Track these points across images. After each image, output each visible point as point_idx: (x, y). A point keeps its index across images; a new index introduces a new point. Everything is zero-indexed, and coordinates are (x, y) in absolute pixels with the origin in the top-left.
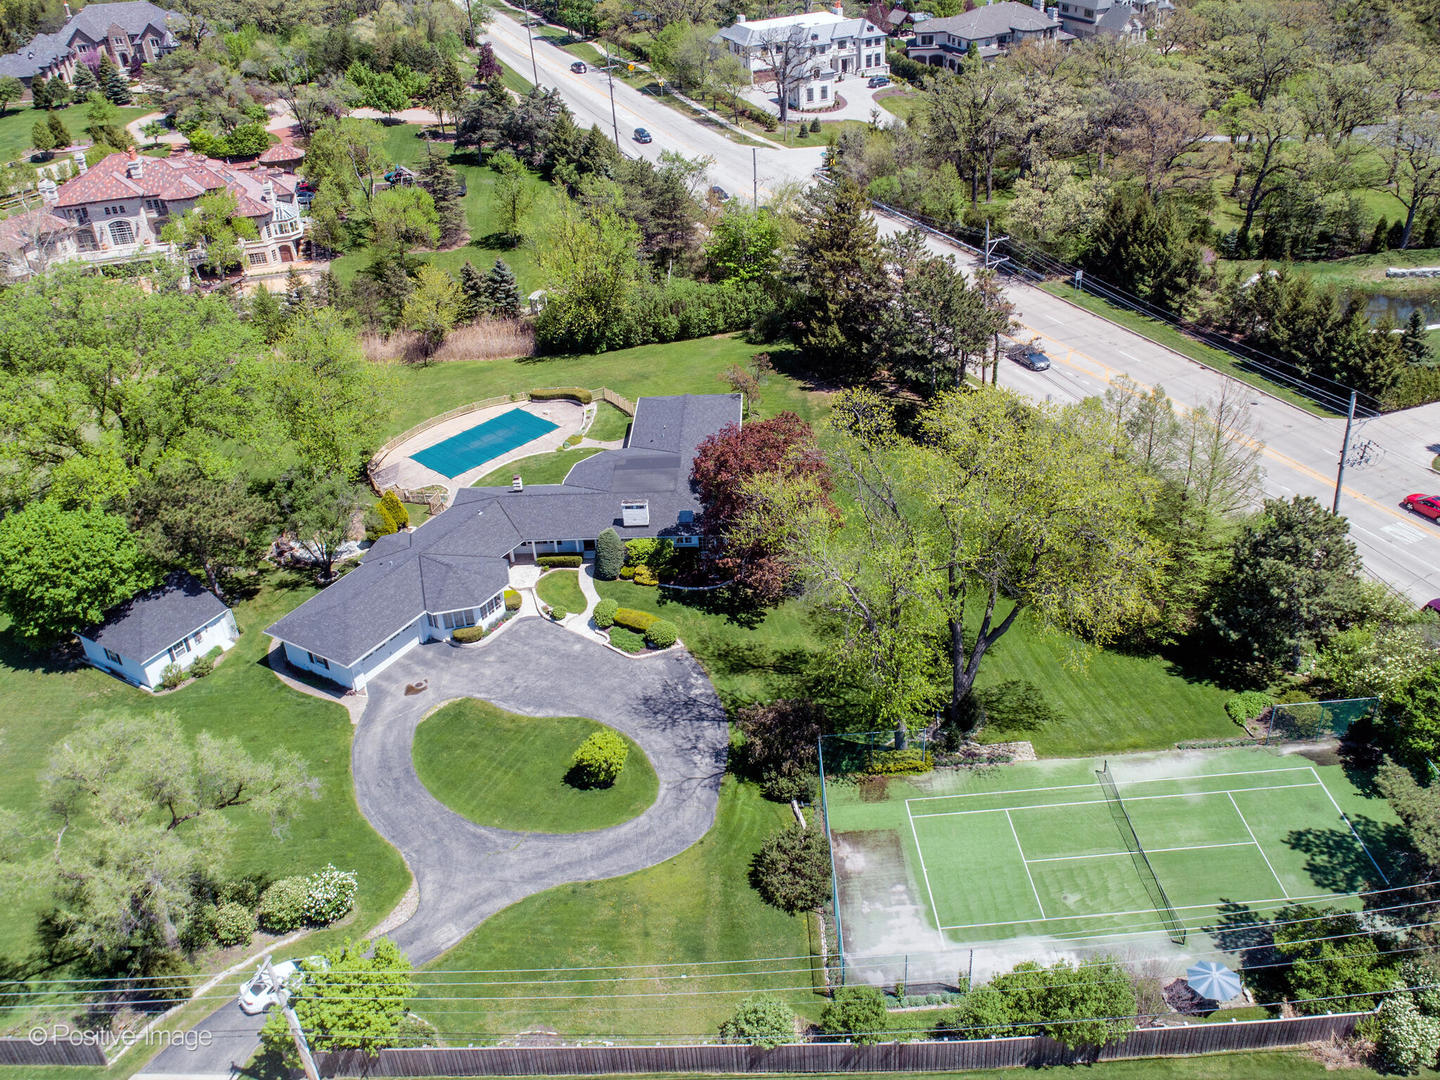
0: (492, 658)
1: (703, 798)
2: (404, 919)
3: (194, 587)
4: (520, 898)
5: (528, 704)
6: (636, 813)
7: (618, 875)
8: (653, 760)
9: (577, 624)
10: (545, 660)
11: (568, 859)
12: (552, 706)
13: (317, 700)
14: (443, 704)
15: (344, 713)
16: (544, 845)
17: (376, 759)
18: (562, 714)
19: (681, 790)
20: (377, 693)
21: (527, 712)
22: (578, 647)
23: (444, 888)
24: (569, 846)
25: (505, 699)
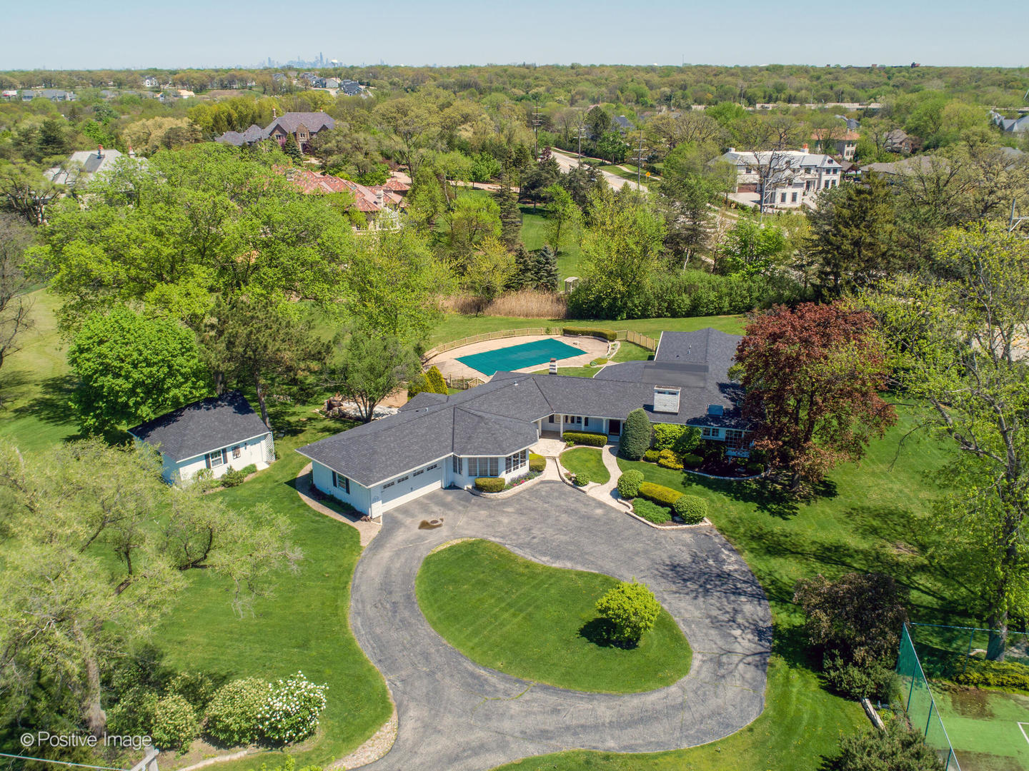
0: (510, 510)
1: (748, 676)
2: (374, 757)
3: (243, 408)
4: (519, 758)
5: (545, 554)
6: (666, 682)
7: (644, 751)
8: (682, 627)
9: (600, 492)
10: (564, 517)
11: (583, 721)
12: (571, 559)
13: (332, 520)
14: (455, 542)
15: (355, 535)
16: (552, 699)
17: (378, 580)
18: (580, 568)
19: (720, 664)
20: (391, 522)
21: (543, 560)
22: (599, 511)
23: (428, 728)
24: (584, 705)
25: (520, 546)
